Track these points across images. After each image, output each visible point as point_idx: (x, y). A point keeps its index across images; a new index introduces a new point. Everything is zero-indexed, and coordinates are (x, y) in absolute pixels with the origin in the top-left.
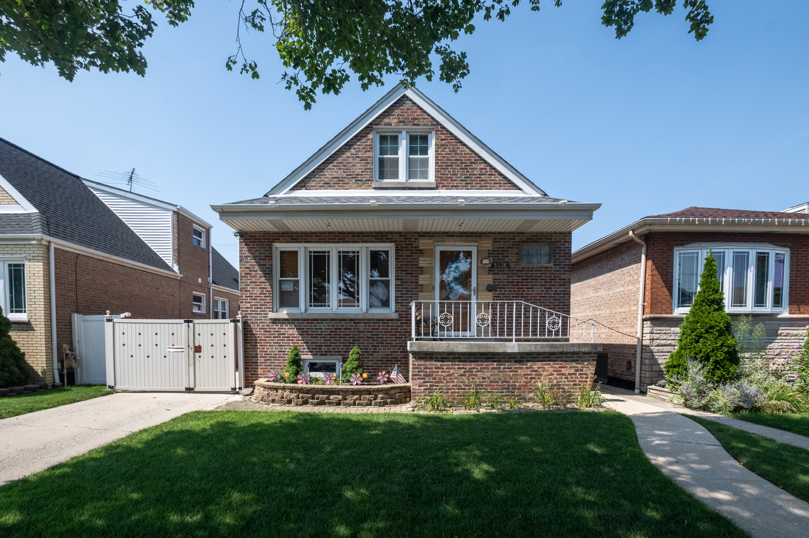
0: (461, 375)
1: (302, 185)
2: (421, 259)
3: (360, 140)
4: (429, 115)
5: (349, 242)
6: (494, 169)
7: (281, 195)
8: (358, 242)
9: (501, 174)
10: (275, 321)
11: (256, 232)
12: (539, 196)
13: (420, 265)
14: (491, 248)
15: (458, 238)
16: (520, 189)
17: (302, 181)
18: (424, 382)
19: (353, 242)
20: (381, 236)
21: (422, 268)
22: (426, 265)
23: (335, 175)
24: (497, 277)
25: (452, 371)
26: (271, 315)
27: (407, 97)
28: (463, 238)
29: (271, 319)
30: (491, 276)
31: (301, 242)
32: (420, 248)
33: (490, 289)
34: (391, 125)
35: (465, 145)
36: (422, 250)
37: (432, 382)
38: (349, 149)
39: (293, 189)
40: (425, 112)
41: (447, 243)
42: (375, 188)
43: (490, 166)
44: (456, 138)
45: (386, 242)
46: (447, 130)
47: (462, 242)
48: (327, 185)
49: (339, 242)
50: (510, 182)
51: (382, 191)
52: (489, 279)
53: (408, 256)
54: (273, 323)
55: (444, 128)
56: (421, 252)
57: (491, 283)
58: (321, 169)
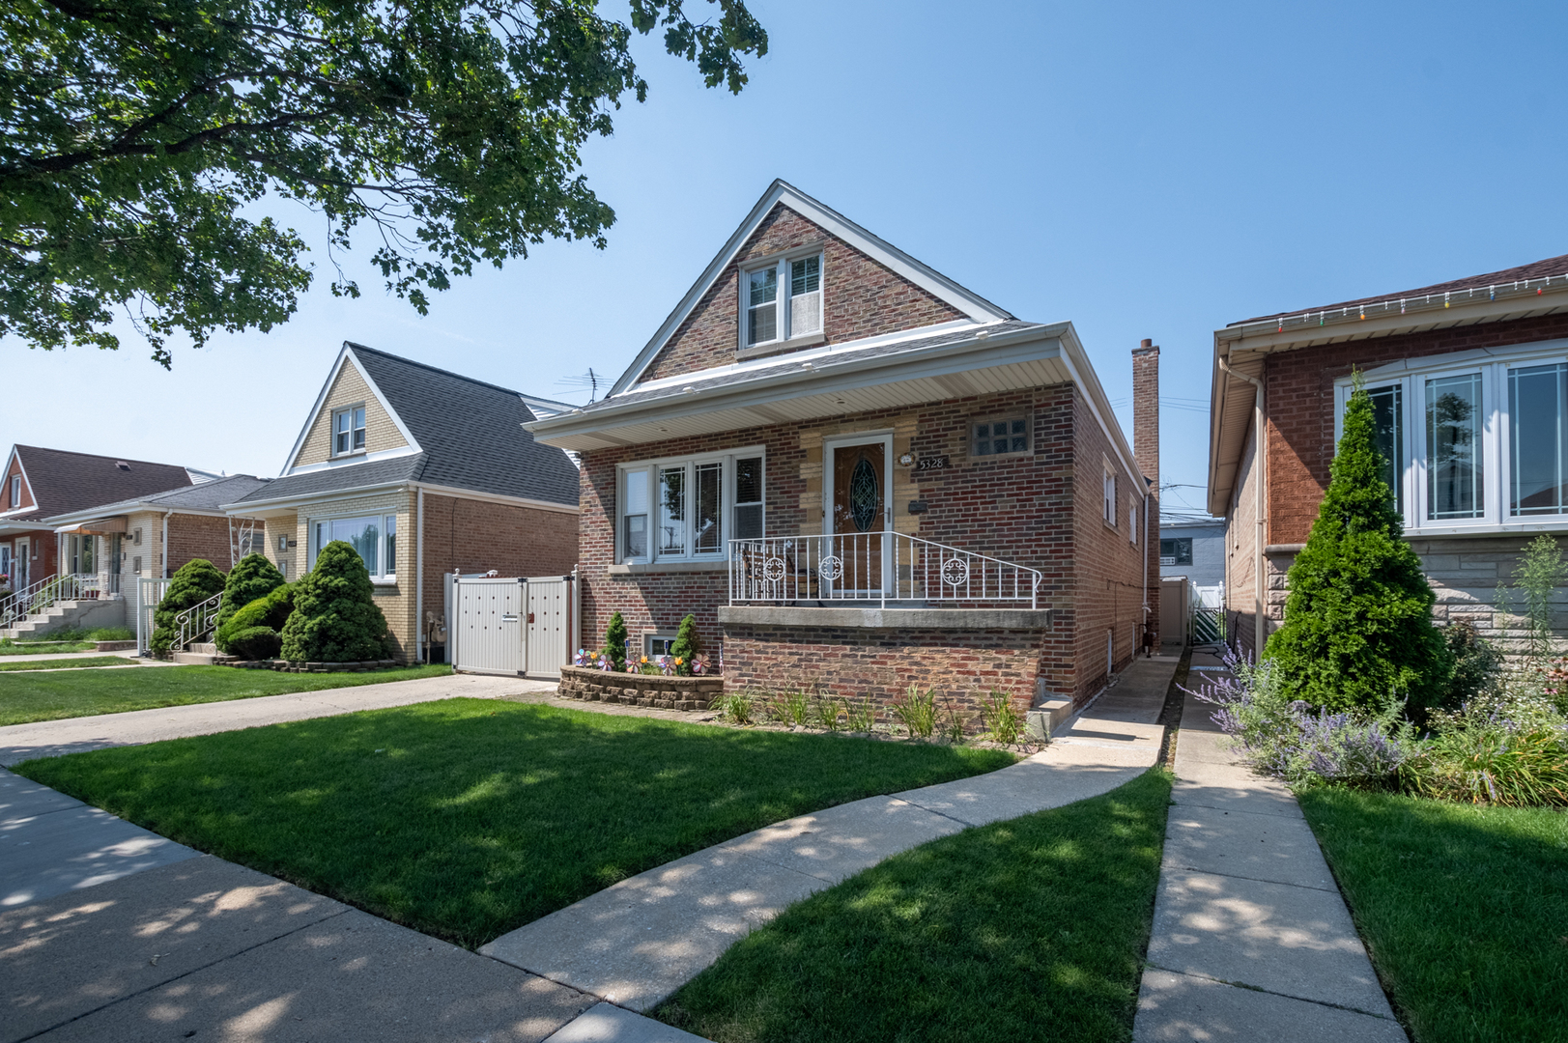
0: (794, 666)
1: (650, 374)
2: (802, 466)
3: (720, 289)
4: (815, 224)
5: (704, 450)
6: (920, 289)
7: (625, 393)
8: (716, 449)
9: (932, 297)
10: (616, 577)
11: (597, 451)
12: (1000, 321)
13: (802, 477)
14: (915, 435)
15: (860, 424)
16: (966, 316)
17: (650, 367)
18: (741, 675)
19: (710, 450)
20: (745, 436)
21: (804, 481)
22: (810, 476)
23: (689, 350)
24: (927, 485)
25: (780, 658)
26: (612, 569)
27: (784, 205)
28: (868, 423)
29: (611, 575)
30: (916, 485)
31: (647, 458)
32: (802, 447)
33: (915, 509)
34: (761, 255)
35: (870, 259)
36: (804, 451)
37: (751, 676)
38: (707, 306)
39: (640, 381)
40: (808, 221)
41: (842, 435)
42: (740, 361)
43: (913, 285)
44: (857, 251)
45: (753, 444)
46: (842, 242)
47: (866, 428)
48: (680, 368)
49: (691, 452)
50: (948, 307)
51: (748, 363)
52: (912, 491)
53: (784, 463)
54: (614, 580)
55: (837, 239)
56: (803, 454)
57: (917, 498)
58: (671, 345)
